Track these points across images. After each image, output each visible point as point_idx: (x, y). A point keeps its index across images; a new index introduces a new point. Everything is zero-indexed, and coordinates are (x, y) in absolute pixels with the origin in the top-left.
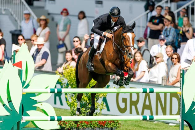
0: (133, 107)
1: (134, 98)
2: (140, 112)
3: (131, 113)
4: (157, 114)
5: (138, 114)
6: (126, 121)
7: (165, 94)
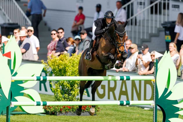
0: (111, 93)
1: (112, 85)
2: (117, 97)
3: (109, 98)
4: (132, 99)
5: (115, 99)
6: (104, 106)
7: (140, 81)
